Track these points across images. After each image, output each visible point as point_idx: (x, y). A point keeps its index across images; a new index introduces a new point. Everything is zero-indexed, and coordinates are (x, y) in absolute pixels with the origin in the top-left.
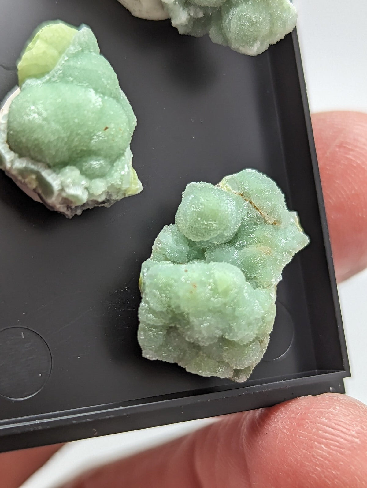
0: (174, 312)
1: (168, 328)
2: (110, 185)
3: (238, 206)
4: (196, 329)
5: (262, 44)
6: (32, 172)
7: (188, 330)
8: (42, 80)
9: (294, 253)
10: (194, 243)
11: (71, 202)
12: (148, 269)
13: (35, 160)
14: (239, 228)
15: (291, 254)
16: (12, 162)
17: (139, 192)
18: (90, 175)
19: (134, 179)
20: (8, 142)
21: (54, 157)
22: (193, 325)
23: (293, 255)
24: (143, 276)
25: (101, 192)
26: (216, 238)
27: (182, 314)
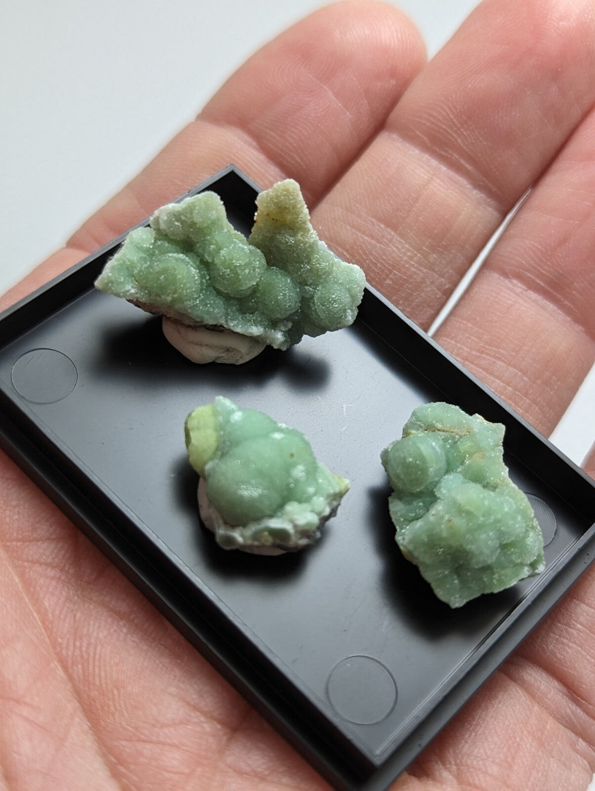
0: (450, 554)
1: (456, 571)
2: (326, 495)
3: (434, 439)
4: (477, 552)
7: (471, 558)
8: (217, 459)
10: (421, 492)
12: (404, 539)
13: (258, 520)
15: (500, 445)
16: (242, 535)
17: (349, 486)
18: (308, 499)
19: (340, 478)
20: (226, 524)
21: (271, 506)
22: (472, 552)
24: (404, 546)
25: (323, 506)
26: (434, 474)
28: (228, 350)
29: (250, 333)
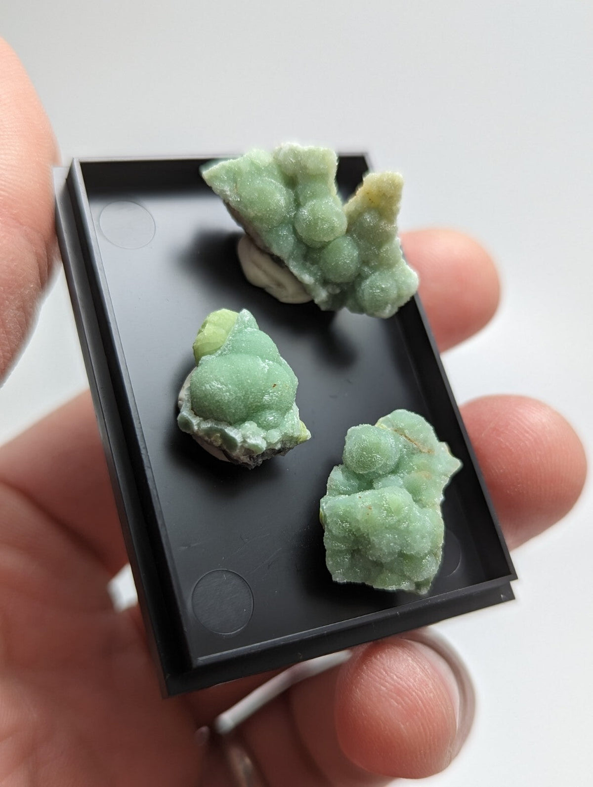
0: (355, 535)
1: (352, 551)
2: (283, 433)
3: (397, 440)
4: (377, 546)
5: (393, 307)
6: (217, 430)
7: (370, 549)
8: (215, 355)
9: (450, 474)
10: (362, 475)
11: (253, 452)
12: (326, 503)
13: (218, 420)
14: (399, 459)
15: (447, 476)
16: (198, 425)
17: (308, 439)
18: (266, 427)
19: (304, 427)
20: (192, 409)
21: (234, 415)
22: (374, 544)
23: (450, 476)
24: (323, 509)
25: (276, 441)
26: (381, 467)
27: (362, 536)
28: (279, 285)
29: (302, 278)
